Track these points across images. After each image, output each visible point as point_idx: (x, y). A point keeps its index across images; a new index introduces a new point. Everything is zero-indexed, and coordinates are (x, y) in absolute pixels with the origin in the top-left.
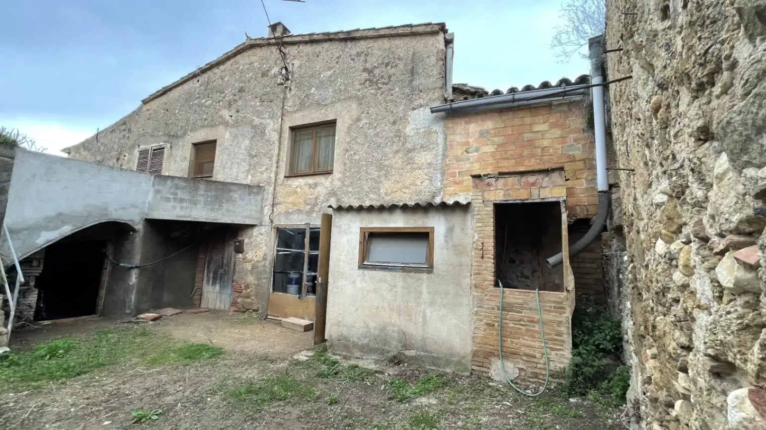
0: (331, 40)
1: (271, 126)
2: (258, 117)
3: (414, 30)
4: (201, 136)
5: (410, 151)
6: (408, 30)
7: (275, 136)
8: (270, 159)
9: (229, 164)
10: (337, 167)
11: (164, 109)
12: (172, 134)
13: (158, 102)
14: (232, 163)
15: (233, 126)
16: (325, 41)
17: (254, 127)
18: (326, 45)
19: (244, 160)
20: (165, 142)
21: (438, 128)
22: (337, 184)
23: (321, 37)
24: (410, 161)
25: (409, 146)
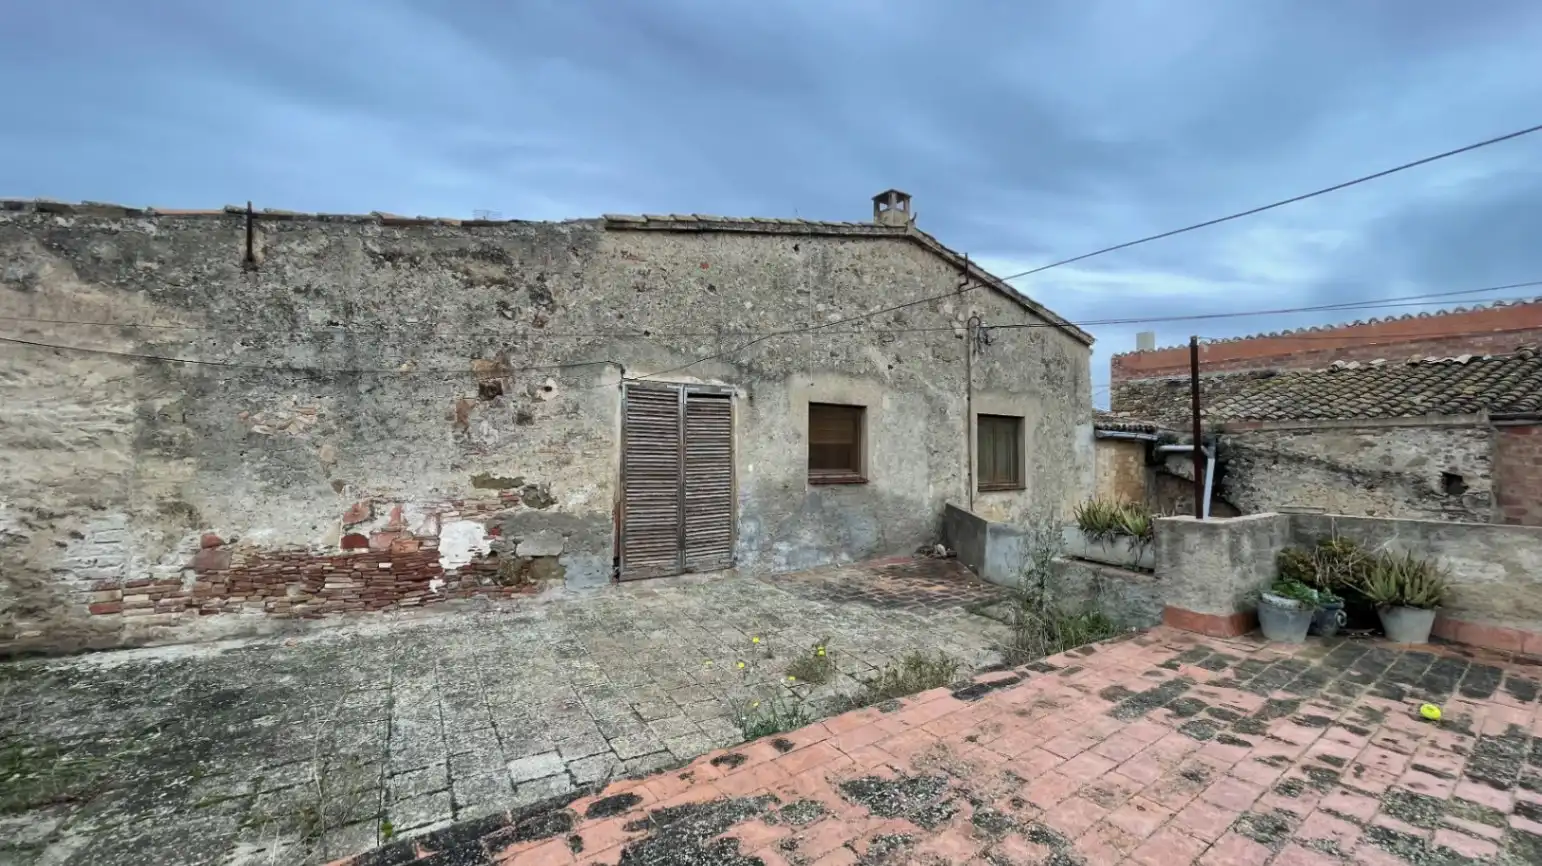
0: (1012, 299)
1: (955, 405)
2: (934, 383)
3: (1081, 336)
4: (832, 389)
5: (1078, 468)
6: (1077, 333)
7: (961, 426)
8: (957, 458)
9: (896, 461)
10: (1029, 482)
11: (701, 281)
12: (745, 361)
13: (668, 245)
14: (901, 461)
15: (893, 387)
16: (1007, 297)
17: (929, 399)
18: (1007, 303)
19: (921, 458)
20: (729, 380)
21: (1092, 448)
22: (1029, 501)
23: (1006, 290)
24: (1077, 481)
25: (1077, 464)
